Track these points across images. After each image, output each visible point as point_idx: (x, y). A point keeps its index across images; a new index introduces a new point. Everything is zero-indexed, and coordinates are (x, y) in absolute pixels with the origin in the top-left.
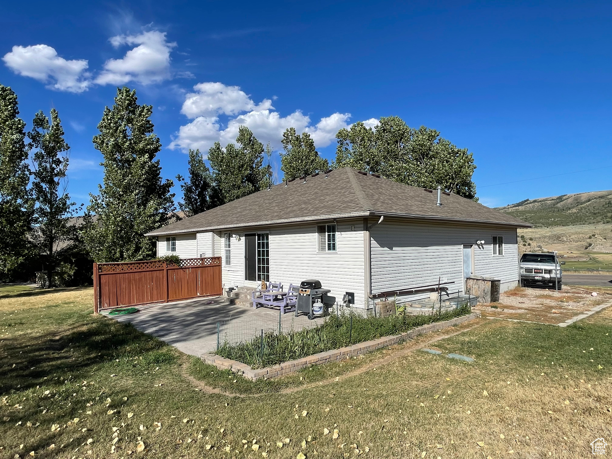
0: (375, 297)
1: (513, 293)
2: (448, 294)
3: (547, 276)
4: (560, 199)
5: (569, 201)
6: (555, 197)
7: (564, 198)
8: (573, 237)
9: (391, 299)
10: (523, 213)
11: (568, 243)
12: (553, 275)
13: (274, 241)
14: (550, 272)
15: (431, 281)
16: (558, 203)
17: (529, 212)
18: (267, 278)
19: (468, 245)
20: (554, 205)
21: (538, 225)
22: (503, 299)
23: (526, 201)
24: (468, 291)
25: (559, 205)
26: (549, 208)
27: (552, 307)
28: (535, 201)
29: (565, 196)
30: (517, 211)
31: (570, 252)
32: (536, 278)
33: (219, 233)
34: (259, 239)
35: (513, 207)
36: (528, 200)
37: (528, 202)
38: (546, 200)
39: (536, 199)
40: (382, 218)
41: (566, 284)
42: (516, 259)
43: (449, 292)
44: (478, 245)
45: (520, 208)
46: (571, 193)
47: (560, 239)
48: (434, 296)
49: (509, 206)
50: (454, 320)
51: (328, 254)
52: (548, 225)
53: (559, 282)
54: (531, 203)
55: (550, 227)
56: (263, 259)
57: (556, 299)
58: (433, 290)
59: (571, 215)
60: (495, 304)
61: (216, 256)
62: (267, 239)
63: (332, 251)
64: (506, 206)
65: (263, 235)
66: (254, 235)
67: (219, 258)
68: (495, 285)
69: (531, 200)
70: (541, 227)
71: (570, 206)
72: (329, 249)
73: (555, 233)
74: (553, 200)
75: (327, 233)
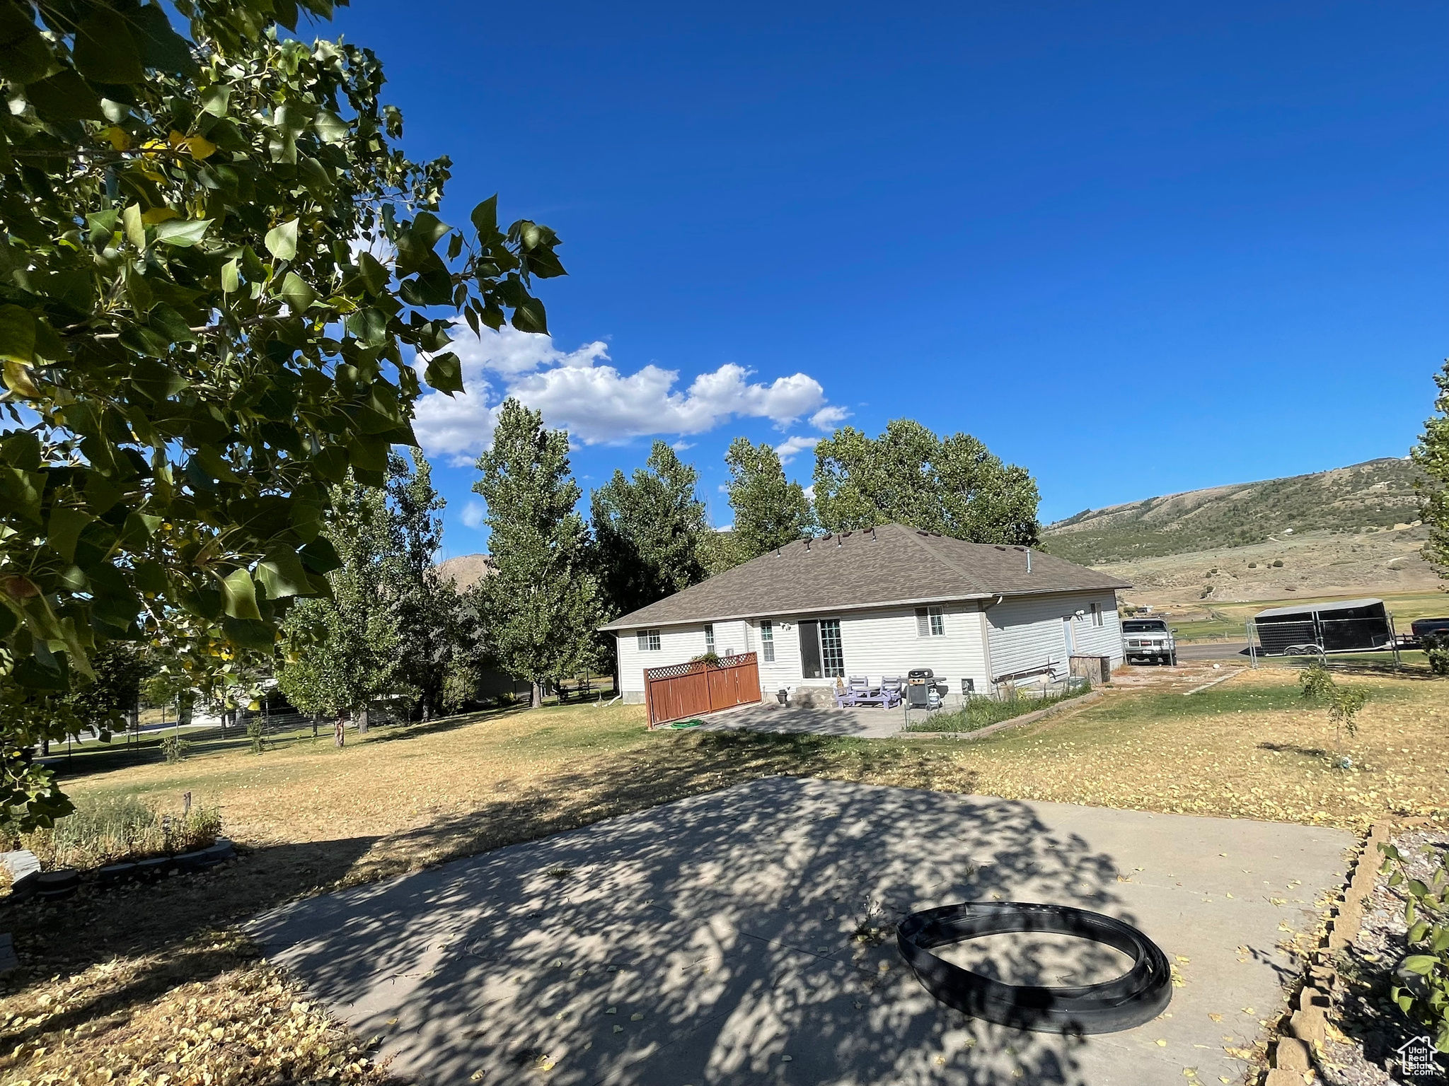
0: (996, 682)
1: (1120, 673)
2: (1054, 677)
3: (1157, 648)
4: (1147, 506)
5: (1164, 508)
6: (1138, 503)
7: (1155, 503)
8: (1177, 576)
9: (1009, 683)
10: (1082, 535)
11: (1170, 588)
12: (1165, 647)
13: (847, 628)
14: (1160, 643)
15: (1040, 663)
16: (1143, 513)
17: (1094, 533)
18: (842, 672)
19: (1067, 618)
20: (1137, 518)
21: (1111, 557)
22: (1113, 679)
23: (1084, 513)
24: (1074, 671)
25: (1146, 517)
26: (1129, 524)
27: (1172, 682)
28: (1101, 513)
29: (1155, 499)
30: (1070, 534)
31: (1175, 605)
32: (1144, 652)
33: (752, 621)
34: (823, 626)
35: (1063, 526)
36: (1088, 511)
37: (1090, 514)
38: (1122, 509)
39: (1104, 508)
40: (1001, 598)
41: (1181, 659)
42: (1118, 627)
43: (1055, 674)
44: (1077, 616)
45: (1076, 527)
46: (1166, 495)
47: (1155, 582)
48: (1044, 678)
49: (1055, 525)
50: (1081, 698)
51: (934, 640)
52: (1130, 556)
53: (1173, 655)
54: (1094, 516)
55: (1134, 561)
56: (832, 651)
57: (1173, 675)
58: (1041, 672)
59: (1169, 535)
60: (1107, 684)
61: (751, 651)
62: (837, 625)
63: (938, 636)
64: (1049, 525)
65: (830, 623)
66: (816, 622)
67: (754, 654)
68: (1104, 661)
69: (1095, 511)
70: (1118, 560)
71: (1166, 518)
72: (934, 633)
73: (1145, 571)
74: (1134, 508)
75: (929, 617)
